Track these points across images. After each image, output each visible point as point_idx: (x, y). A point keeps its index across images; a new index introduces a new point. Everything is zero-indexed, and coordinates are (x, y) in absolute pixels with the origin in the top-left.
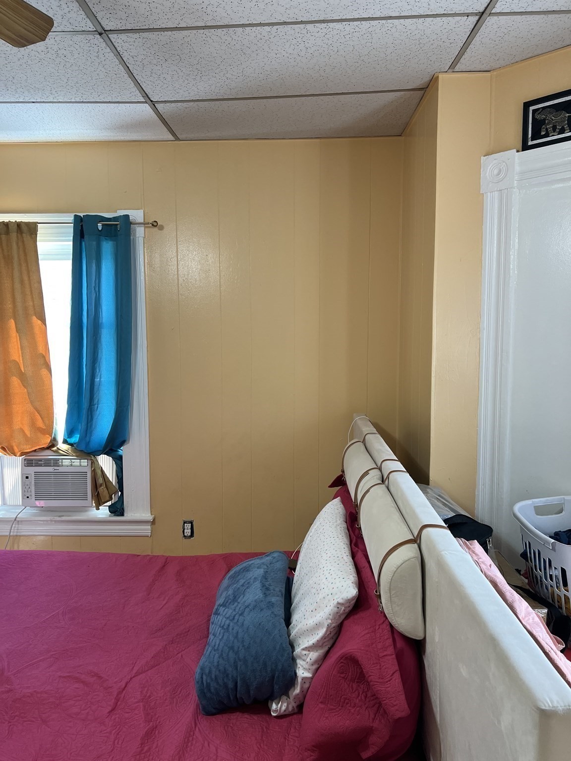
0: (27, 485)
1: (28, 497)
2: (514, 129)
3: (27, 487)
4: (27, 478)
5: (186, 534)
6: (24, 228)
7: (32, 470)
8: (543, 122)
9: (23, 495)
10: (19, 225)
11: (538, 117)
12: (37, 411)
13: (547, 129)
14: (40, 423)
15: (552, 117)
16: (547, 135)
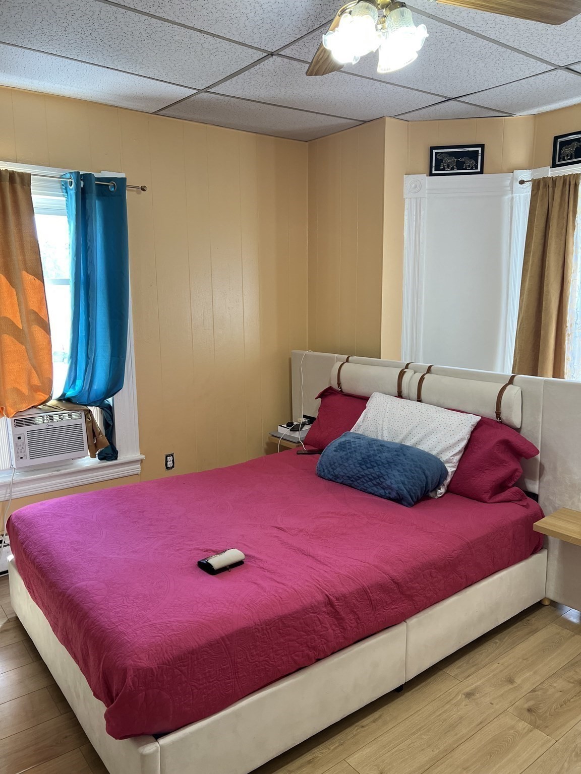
0: (20, 446)
1: (22, 458)
2: (422, 160)
3: (20, 448)
4: (19, 438)
5: (169, 466)
6: (18, 179)
7: (23, 430)
8: (442, 161)
9: (17, 457)
10: (12, 175)
11: (439, 157)
12: (34, 368)
13: (444, 166)
14: (36, 381)
15: (448, 160)
16: (444, 169)
